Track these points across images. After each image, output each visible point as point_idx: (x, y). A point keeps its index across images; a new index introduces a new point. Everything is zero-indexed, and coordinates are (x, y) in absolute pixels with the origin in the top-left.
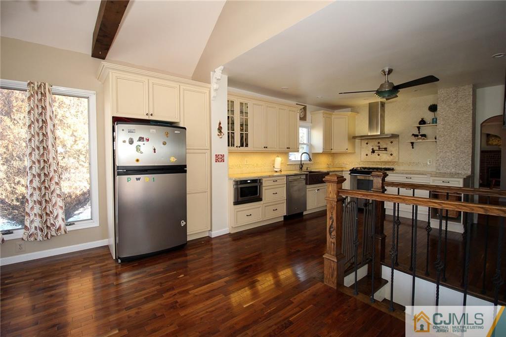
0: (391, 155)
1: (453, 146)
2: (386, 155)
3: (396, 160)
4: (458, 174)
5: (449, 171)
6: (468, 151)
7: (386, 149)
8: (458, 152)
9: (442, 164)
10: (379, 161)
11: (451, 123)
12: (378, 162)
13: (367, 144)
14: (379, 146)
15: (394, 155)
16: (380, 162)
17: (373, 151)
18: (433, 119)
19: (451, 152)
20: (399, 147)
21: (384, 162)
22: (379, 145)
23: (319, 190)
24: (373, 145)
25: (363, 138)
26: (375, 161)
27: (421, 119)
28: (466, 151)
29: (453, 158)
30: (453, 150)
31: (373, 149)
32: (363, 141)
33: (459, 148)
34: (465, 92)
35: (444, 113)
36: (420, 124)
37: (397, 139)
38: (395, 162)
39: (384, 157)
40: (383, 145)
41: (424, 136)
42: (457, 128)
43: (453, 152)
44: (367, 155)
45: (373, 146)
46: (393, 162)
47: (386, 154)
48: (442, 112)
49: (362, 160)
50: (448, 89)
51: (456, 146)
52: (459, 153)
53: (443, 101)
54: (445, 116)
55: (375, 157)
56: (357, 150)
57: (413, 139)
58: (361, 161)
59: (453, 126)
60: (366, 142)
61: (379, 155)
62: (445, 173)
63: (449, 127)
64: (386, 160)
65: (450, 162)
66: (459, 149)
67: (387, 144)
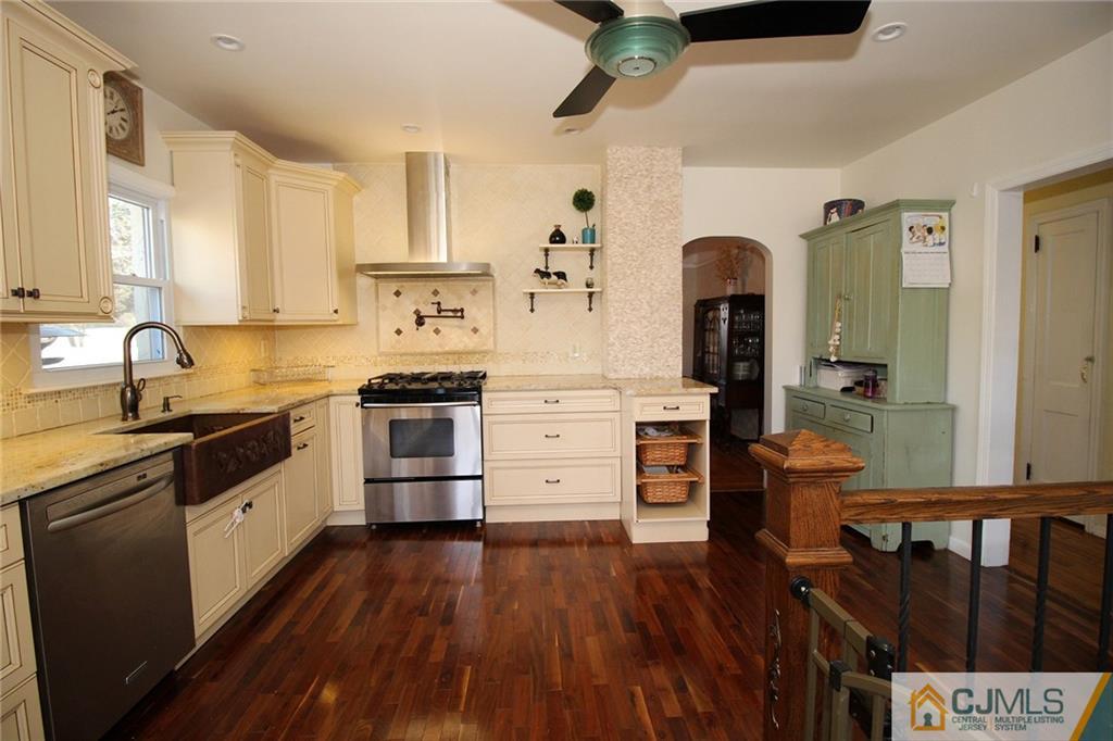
0: (475, 330)
1: (645, 306)
2: (460, 332)
3: (490, 346)
4: (657, 378)
5: (636, 372)
6: (675, 320)
7: (459, 313)
8: (655, 322)
9: (621, 356)
10: (440, 350)
11: (639, 245)
12: (437, 354)
13: (398, 294)
14: (439, 303)
15: (481, 330)
16: (441, 354)
17: (420, 321)
18: (584, 231)
19: (641, 322)
20: (494, 307)
21: (454, 353)
22: (436, 299)
23: (249, 505)
24: (417, 298)
25: (380, 272)
26: (428, 350)
27: (554, 229)
28: (671, 319)
29: (644, 338)
30: (644, 317)
31: (417, 312)
32: (383, 284)
33: (657, 310)
34: (666, 165)
35: (623, 215)
36: (552, 242)
37: (491, 283)
38: (485, 353)
39: (453, 337)
40: (449, 303)
41: (561, 275)
42: (653, 260)
43: (645, 323)
44: (399, 332)
45: (416, 303)
46: (480, 353)
47: (460, 327)
48: (619, 212)
49: (382, 350)
50: (630, 150)
51: (651, 307)
52: (657, 326)
53: (619, 180)
54: (626, 224)
55: (426, 339)
56: (364, 315)
57: (536, 285)
58: (381, 354)
59: (642, 253)
60: (394, 286)
61: (437, 331)
62: (630, 379)
63: (635, 254)
64: (460, 347)
65: (638, 348)
66: (656, 315)
67: (460, 297)
